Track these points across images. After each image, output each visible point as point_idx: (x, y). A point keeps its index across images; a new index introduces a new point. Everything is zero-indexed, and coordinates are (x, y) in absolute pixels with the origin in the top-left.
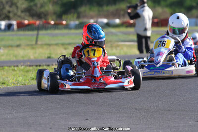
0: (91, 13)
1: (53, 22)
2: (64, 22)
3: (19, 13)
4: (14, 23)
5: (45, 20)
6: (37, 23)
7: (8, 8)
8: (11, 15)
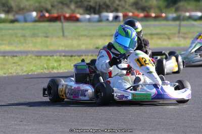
0: (189, 7)
1: (153, 15)
2: (164, 15)
3: (127, 7)
4: (121, 15)
5: (147, 12)
6: (142, 15)
7: (117, 2)
8: (120, 8)
